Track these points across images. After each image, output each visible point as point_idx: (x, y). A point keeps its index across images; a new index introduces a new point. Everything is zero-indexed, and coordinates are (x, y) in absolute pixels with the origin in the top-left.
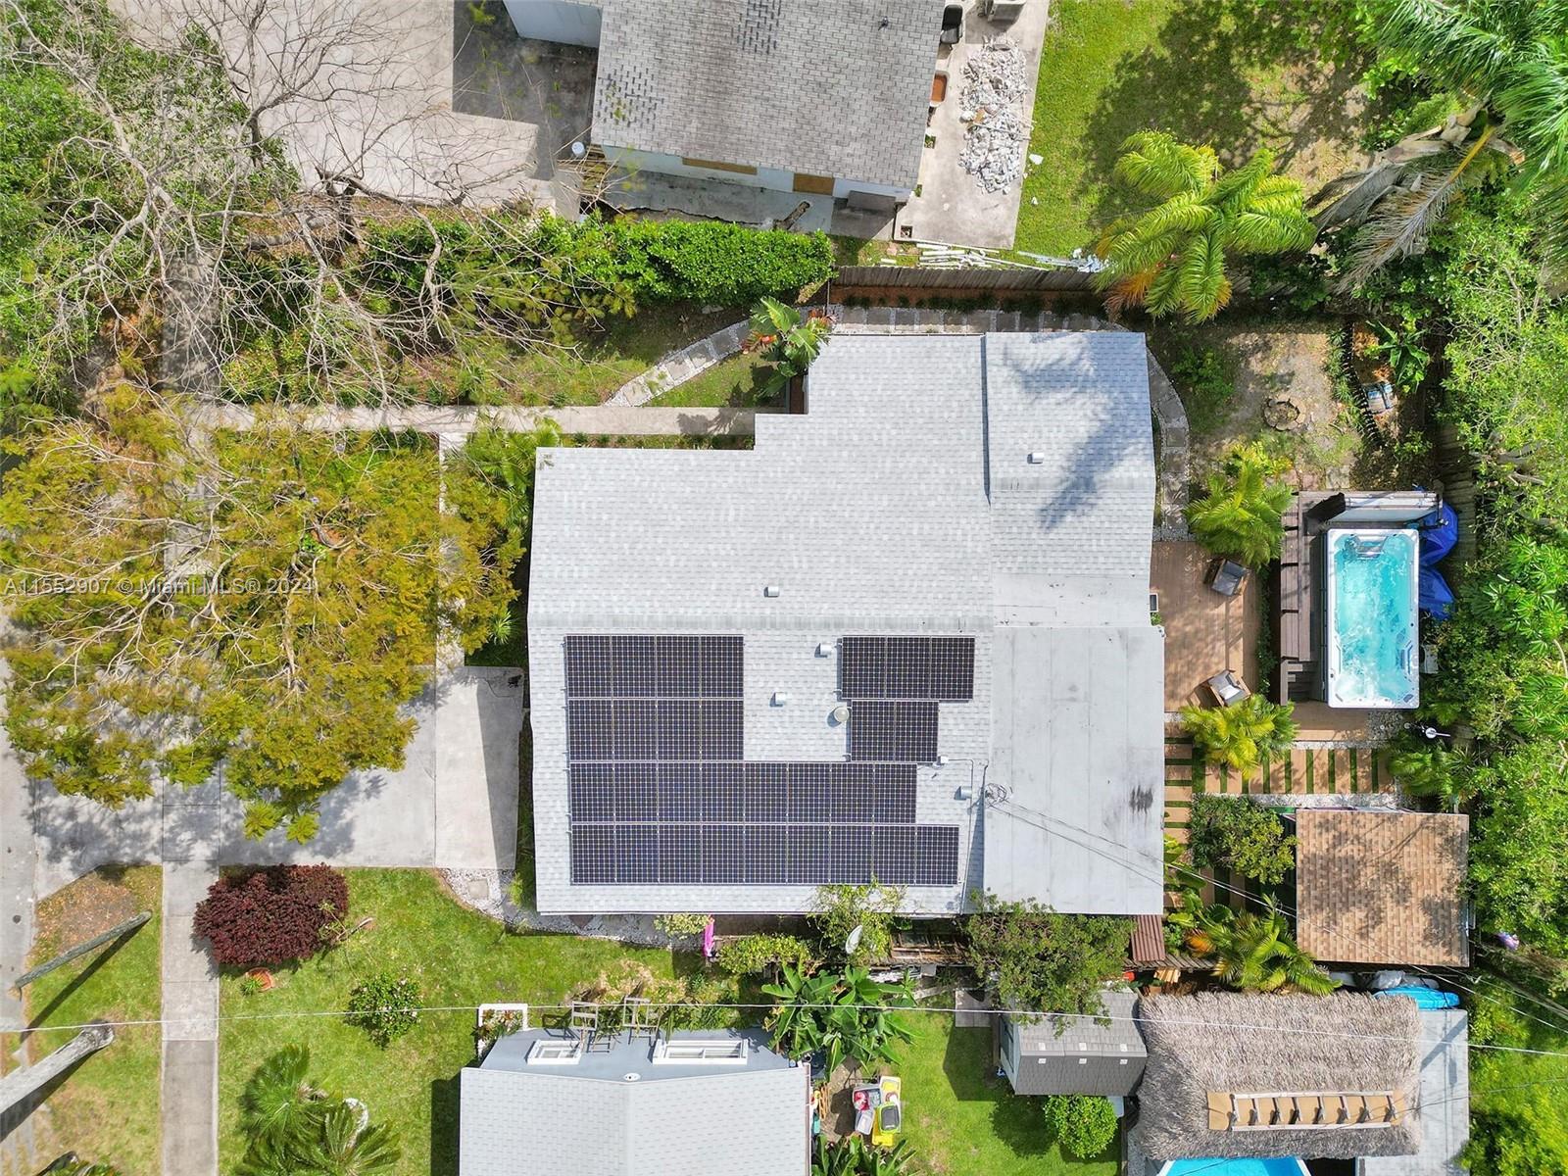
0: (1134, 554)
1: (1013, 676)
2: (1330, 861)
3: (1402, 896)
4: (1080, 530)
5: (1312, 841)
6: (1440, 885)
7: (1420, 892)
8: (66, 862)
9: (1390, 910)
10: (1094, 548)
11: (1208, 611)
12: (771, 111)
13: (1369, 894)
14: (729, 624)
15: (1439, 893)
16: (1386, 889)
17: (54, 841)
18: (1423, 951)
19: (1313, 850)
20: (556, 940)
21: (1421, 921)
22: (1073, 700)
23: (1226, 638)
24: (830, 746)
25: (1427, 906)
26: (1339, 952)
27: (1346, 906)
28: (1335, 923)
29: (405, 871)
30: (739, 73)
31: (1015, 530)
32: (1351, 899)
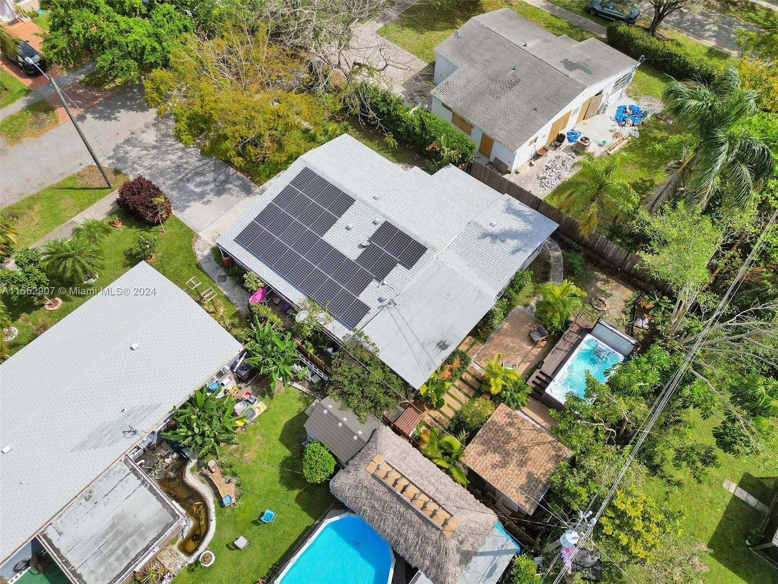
0: (504, 273)
1: (431, 277)
2: (501, 429)
3: (522, 464)
4: (491, 254)
5: (499, 418)
6: (541, 471)
7: (530, 468)
8: (110, 161)
9: (512, 466)
10: (492, 262)
11: (523, 344)
12: (486, 112)
13: (508, 454)
14: (355, 195)
15: (539, 474)
16: (516, 457)
17: (114, 155)
18: (515, 493)
19: (497, 420)
20: (207, 278)
21: (523, 480)
22: (446, 298)
23: (524, 358)
24: (353, 253)
25: (530, 476)
26: (478, 468)
27: (495, 451)
28: (485, 454)
29: (189, 228)
30: (484, 99)
31: (469, 239)
32: (499, 450)
